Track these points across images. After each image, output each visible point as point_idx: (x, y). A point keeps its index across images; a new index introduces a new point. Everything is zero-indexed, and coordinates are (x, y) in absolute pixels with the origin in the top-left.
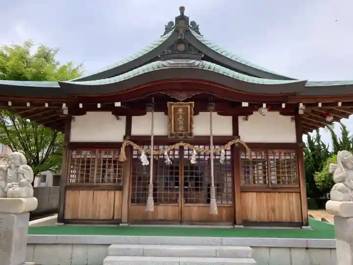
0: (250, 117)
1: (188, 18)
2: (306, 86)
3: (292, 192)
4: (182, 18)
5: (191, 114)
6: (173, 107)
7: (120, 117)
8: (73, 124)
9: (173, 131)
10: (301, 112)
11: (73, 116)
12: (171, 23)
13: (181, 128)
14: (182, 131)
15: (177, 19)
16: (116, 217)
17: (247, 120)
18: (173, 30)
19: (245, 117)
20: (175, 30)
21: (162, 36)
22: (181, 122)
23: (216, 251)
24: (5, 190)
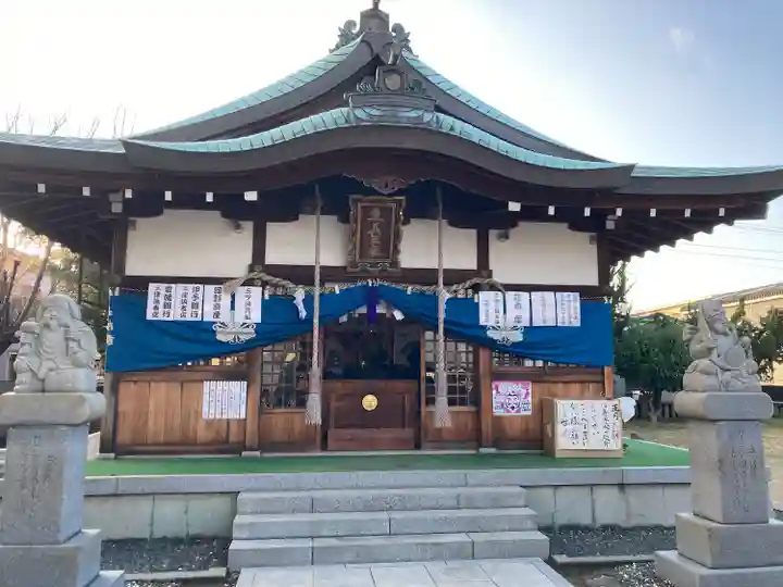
0: (513, 232)
1: (387, 16)
2: (632, 175)
3: (589, 382)
4: (375, 16)
5: (397, 222)
6: (359, 205)
7: (241, 222)
8: (131, 234)
9: (357, 256)
10: (610, 225)
11: (131, 219)
12: (350, 24)
13: (374, 252)
14: (376, 257)
15: (365, 16)
16: (232, 438)
17: (507, 237)
18: (359, 40)
19: (503, 231)
20: (362, 41)
21: (331, 51)
22: (375, 240)
23: (458, 496)
24: (41, 375)
